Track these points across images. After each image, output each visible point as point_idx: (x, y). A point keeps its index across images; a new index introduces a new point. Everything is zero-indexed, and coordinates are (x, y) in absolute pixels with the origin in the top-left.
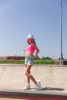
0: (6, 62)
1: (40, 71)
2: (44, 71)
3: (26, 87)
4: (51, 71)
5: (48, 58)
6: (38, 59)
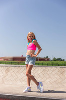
0: (11, 64)
1: (49, 73)
2: (53, 73)
3: (26, 90)
4: (62, 73)
5: (59, 60)
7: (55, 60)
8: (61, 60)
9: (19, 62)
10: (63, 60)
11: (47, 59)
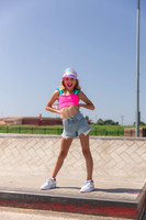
0: (19, 130)
4: (105, 150)
5: (109, 122)
6: (89, 123)
7: (101, 123)
8: (113, 124)
9: (34, 126)
10: (117, 124)
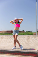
0: (6, 34)
6: (24, 32)
10: (31, 32)
11: (23, 32)
